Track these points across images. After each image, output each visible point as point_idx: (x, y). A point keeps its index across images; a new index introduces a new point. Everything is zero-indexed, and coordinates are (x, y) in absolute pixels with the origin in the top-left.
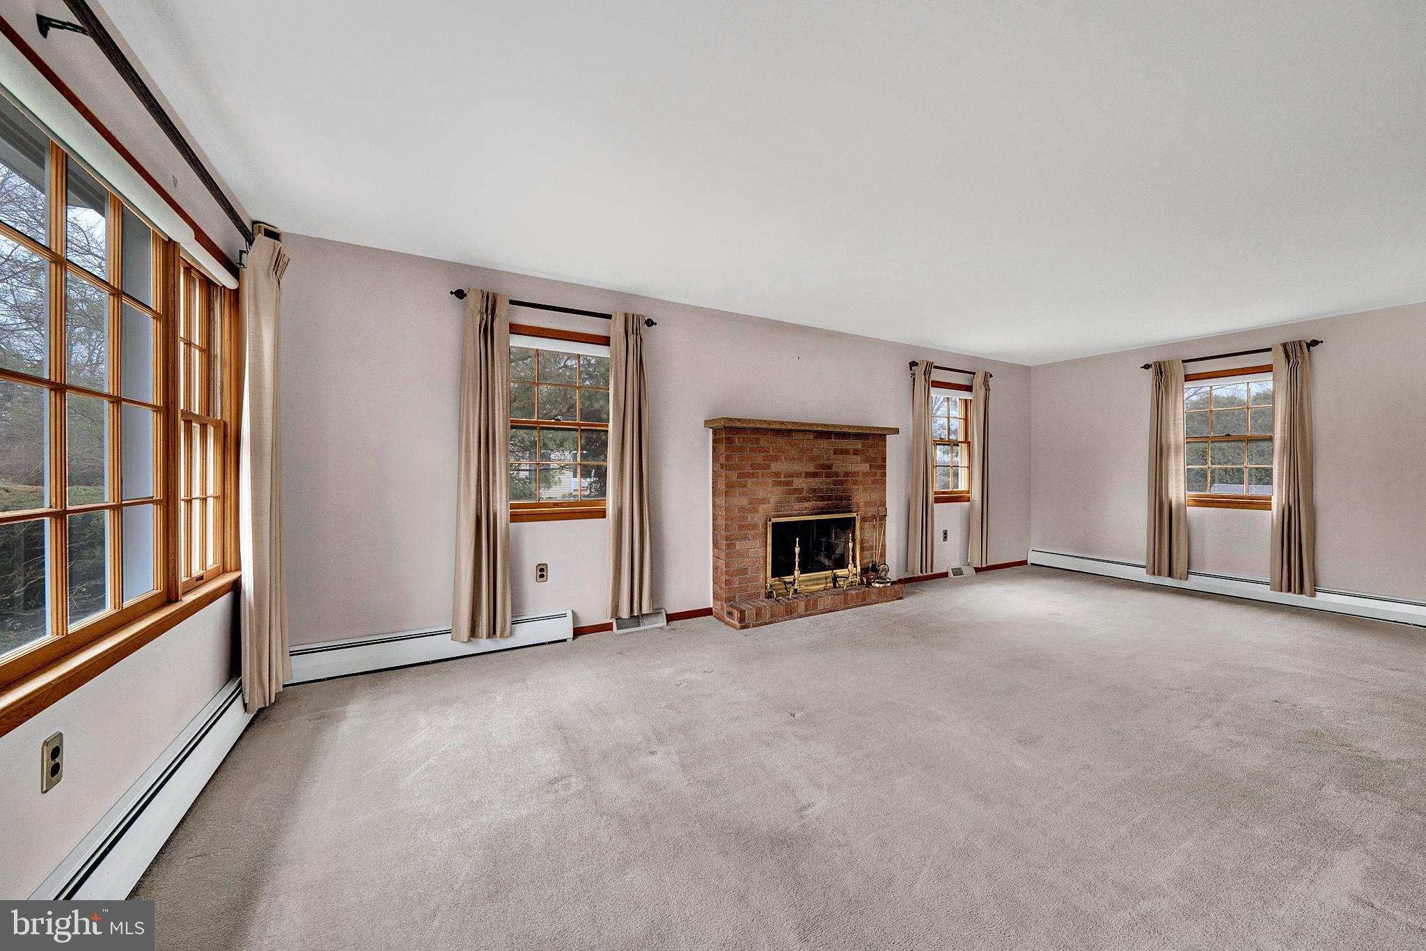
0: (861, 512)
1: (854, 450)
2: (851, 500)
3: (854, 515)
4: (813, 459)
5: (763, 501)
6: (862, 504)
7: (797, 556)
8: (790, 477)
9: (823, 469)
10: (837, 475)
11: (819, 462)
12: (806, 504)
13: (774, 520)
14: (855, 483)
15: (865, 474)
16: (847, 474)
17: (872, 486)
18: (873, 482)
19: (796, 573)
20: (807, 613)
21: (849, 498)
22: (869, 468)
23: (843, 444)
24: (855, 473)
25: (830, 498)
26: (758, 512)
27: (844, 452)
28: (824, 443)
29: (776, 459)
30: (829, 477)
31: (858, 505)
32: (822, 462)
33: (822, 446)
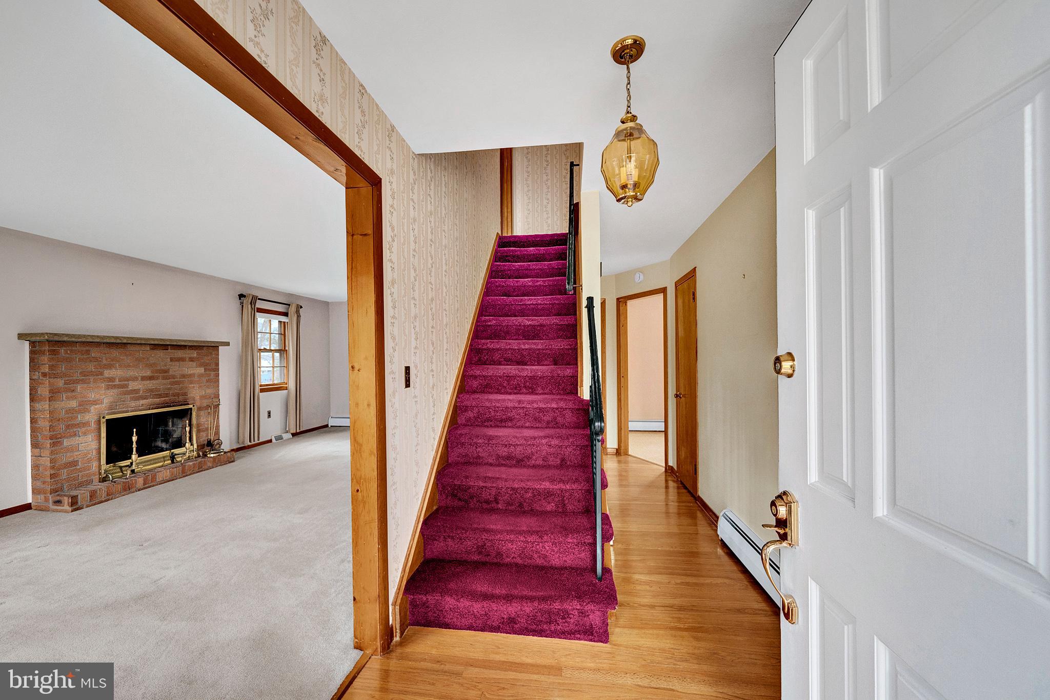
0: (198, 404)
1: (190, 358)
2: (187, 395)
3: (191, 406)
4: (151, 365)
5: (95, 402)
6: (197, 398)
7: (134, 443)
8: (125, 381)
9: (160, 373)
10: (173, 377)
11: (155, 368)
12: (142, 402)
13: (108, 417)
14: (191, 382)
15: (200, 376)
16: (184, 376)
17: (208, 384)
18: (207, 381)
19: (134, 457)
20: (146, 486)
21: (185, 394)
22: (203, 371)
23: (179, 353)
24: (190, 375)
25: (167, 395)
26: (89, 411)
27: (182, 359)
28: (160, 353)
29: (110, 367)
30: (166, 379)
31: (194, 399)
32: (159, 368)
33: (159, 356)
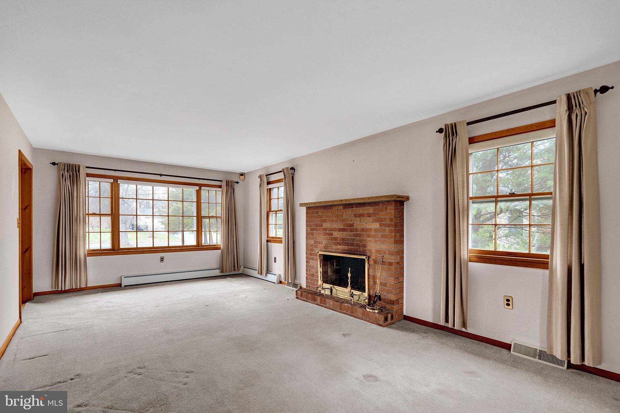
1: (368, 214)
2: (366, 247)
3: (364, 257)
4: (343, 221)
5: (320, 243)
6: (373, 251)
9: (348, 226)
10: (356, 230)
11: (346, 223)
12: (339, 247)
13: (320, 253)
14: (369, 236)
15: (376, 230)
16: (363, 230)
17: (382, 239)
21: (364, 246)
22: (378, 226)
23: (361, 210)
24: (368, 229)
25: (352, 245)
26: (317, 247)
27: (361, 215)
29: (325, 221)
30: (352, 231)
31: (371, 251)
32: (348, 223)
33: (348, 213)
